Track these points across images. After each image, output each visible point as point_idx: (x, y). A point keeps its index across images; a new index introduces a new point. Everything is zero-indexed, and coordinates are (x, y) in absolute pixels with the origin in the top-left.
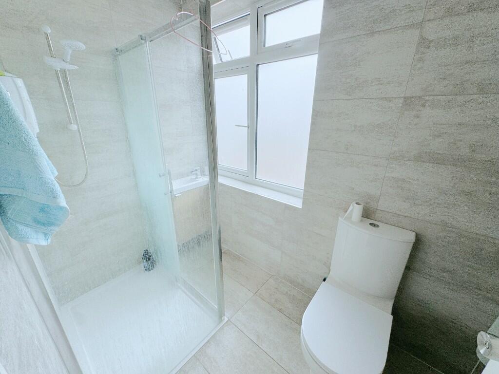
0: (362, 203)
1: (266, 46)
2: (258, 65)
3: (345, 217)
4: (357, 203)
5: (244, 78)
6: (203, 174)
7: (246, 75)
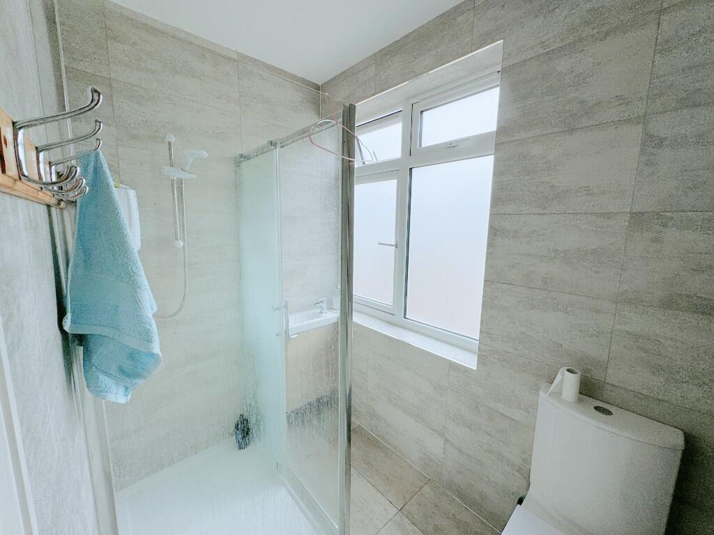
0: (578, 371)
1: (423, 146)
2: (411, 169)
3: (549, 392)
4: (569, 370)
5: (393, 183)
6: (331, 308)
7: (396, 180)
